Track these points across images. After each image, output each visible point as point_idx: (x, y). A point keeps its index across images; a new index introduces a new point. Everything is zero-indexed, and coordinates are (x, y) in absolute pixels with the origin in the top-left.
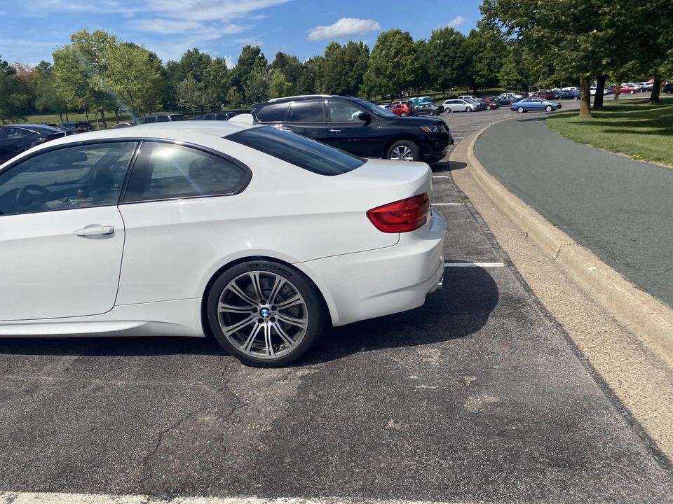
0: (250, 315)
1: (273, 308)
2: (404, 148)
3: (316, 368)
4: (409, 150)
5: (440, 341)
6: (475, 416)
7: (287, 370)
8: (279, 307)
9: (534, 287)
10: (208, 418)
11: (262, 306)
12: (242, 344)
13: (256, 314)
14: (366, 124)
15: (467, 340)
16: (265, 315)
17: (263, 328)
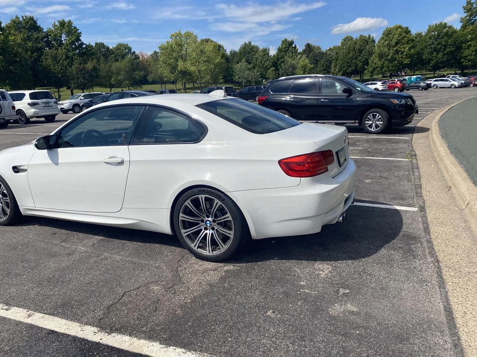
0: (199, 224)
1: (214, 221)
2: (376, 115)
3: (238, 266)
4: (380, 117)
5: (335, 261)
6: (333, 318)
7: (219, 264)
8: (218, 221)
9: (433, 229)
10: (157, 288)
11: (207, 219)
12: (193, 243)
13: (203, 224)
14: (348, 96)
15: (356, 262)
16: (208, 225)
17: (207, 233)
